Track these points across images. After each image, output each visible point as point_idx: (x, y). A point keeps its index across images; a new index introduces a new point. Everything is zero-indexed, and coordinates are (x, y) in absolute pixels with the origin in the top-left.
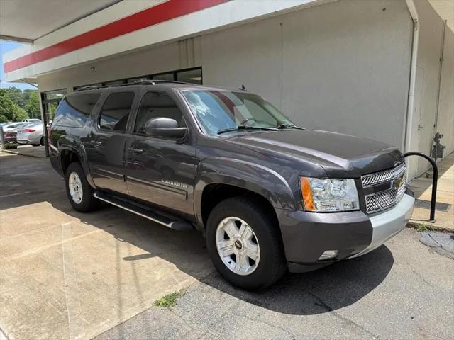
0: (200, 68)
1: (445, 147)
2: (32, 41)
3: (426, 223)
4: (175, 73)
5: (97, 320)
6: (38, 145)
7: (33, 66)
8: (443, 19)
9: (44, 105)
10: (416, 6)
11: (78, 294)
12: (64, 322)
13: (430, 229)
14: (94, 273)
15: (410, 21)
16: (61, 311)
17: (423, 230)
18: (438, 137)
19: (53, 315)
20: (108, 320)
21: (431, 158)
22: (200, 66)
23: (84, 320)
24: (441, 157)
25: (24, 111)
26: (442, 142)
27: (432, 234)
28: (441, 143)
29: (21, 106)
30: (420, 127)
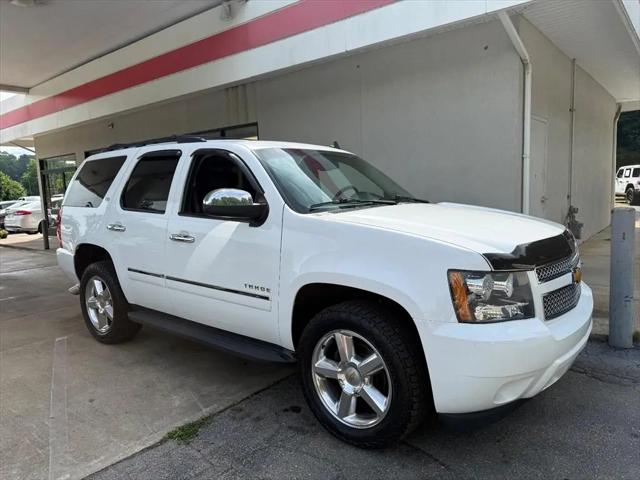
1: (581, 225)
2: (26, 90)
4: (222, 131)
5: (87, 459)
6: (36, 233)
7: (28, 123)
8: (571, 57)
9: (44, 178)
11: (66, 428)
12: (44, 462)
14: (91, 401)
16: (41, 448)
18: (572, 211)
19: (28, 454)
20: (102, 458)
22: (254, 122)
23: (70, 458)
24: (580, 237)
25: (20, 186)
26: (578, 218)
28: (576, 219)
29: (14, 179)
30: (544, 199)
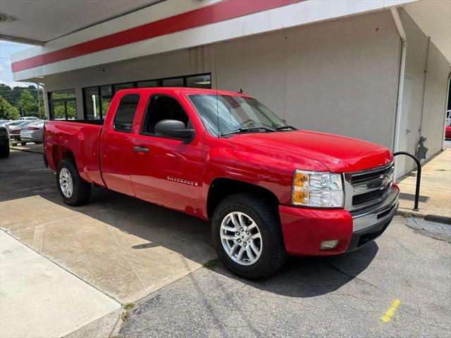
0: (210, 74)
1: (428, 149)
2: (43, 43)
3: (411, 211)
4: (185, 78)
7: (44, 67)
8: (428, 36)
9: (50, 105)
10: (404, 28)
13: (414, 216)
15: (399, 40)
17: (409, 217)
18: (422, 140)
21: (416, 157)
22: (208, 72)
24: (425, 158)
25: (15, 109)
26: (425, 144)
27: (416, 219)
30: (408, 131)
